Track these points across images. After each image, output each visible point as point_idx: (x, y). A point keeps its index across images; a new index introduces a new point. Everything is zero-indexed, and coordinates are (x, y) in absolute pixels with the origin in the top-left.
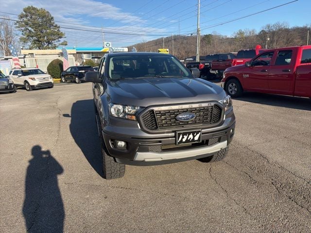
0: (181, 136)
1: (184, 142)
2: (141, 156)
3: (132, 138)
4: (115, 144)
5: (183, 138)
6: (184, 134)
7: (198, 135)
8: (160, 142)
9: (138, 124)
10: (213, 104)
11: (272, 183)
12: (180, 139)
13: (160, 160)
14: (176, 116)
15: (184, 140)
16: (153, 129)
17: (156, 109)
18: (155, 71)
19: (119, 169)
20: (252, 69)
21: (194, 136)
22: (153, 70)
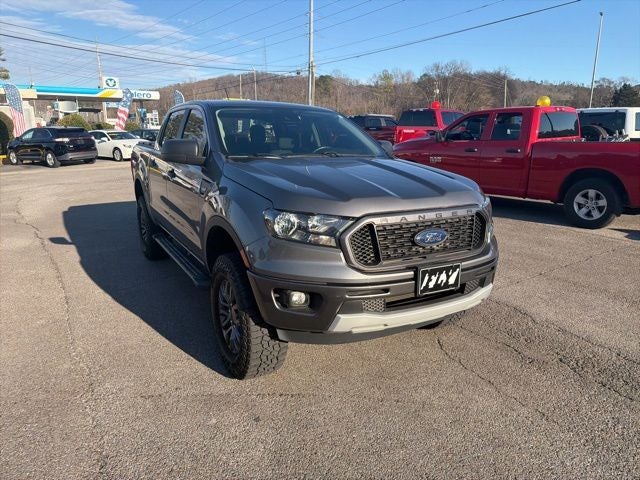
0: (427, 278)
1: (432, 290)
2: (345, 322)
3: (329, 284)
4: (285, 300)
5: (430, 280)
6: (432, 273)
7: (455, 274)
8: (386, 290)
9: (342, 254)
10: (474, 211)
11: (561, 360)
12: (424, 284)
13: (383, 328)
14: (413, 236)
15: (431, 285)
16: (370, 264)
17: (377, 221)
18: (293, 143)
19: (276, 354)
20: (446, 146)
21: (448, 277)
22: (289, 140)
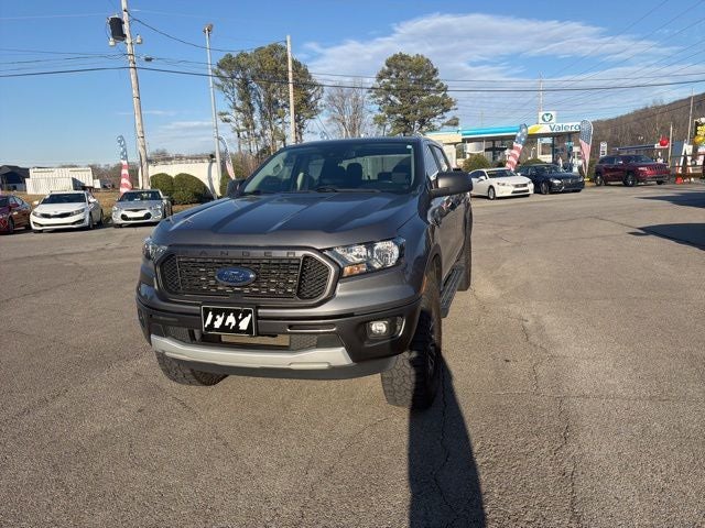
0: (210, 316)
1: (217, 330)
5: (214, 319)
6: (216, 312)
7: (247, 320)
10: (301, 254)
12: (208, 322)
15: (217, 325)
16: (174, 293)
21: (238, 321)
